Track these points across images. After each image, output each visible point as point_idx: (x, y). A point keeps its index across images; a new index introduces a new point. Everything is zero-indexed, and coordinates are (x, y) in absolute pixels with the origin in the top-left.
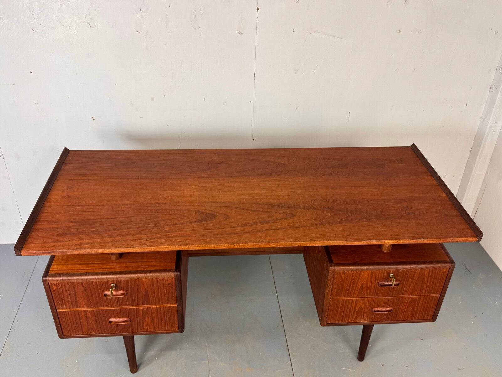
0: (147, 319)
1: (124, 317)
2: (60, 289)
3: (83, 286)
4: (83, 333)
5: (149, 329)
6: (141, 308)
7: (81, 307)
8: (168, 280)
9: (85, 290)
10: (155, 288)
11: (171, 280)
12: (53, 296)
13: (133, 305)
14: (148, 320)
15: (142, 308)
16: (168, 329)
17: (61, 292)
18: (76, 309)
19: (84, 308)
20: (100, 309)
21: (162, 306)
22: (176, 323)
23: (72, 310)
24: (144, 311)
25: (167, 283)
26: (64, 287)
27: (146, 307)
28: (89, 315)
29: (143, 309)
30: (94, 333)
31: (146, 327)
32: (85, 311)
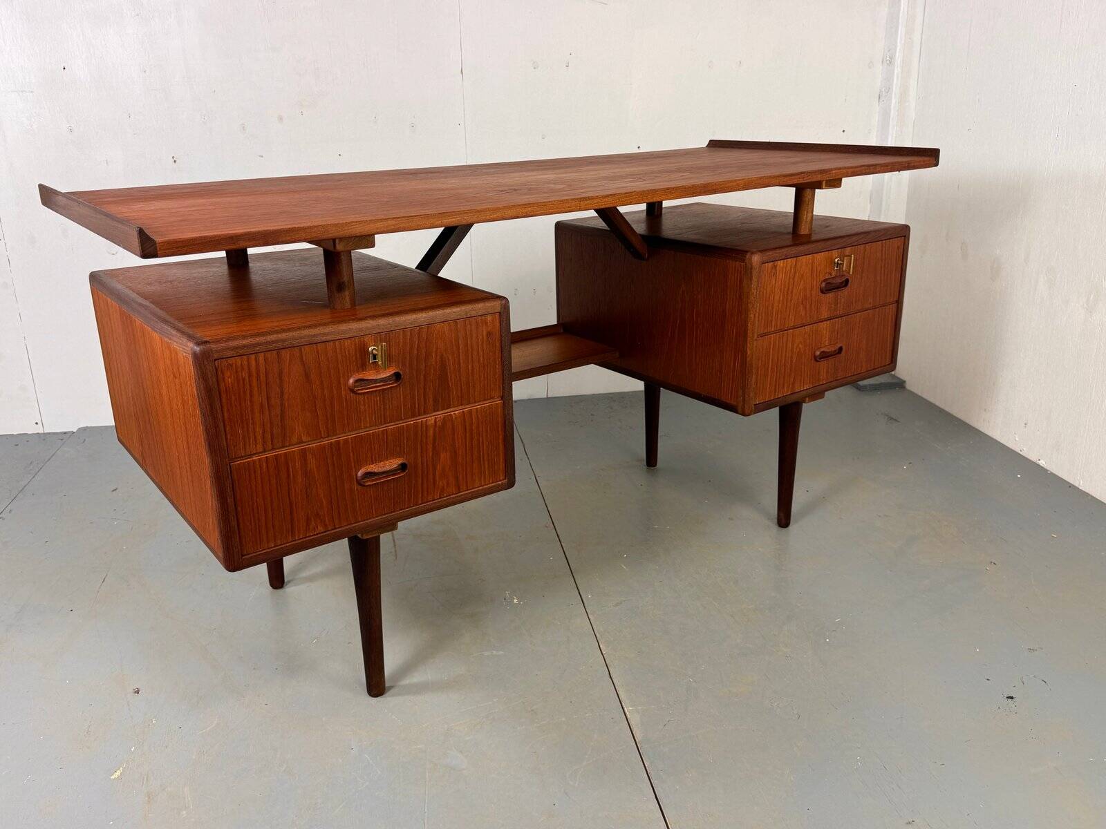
0: (442, 456)
1: (393, 455)
2: (244, 380)
3: (303, 364)
4: (293, 535)
5: (445, 487)
6: (430, 419)
7: (295, 440)
8: (486, 323)
9: (307, 376)
10: (461, 351)
11: (493, 321)
12: (225, 410)
13: (413, 415)
14: (444, 457)
15: (433, 422)
16: (485, 481)
17: (244, 392)
18: (280, 452)
19: (301, 442)
20: (341, 438)
21: (473, 407)
22: (501, 460)
23: (270, 454)
24: (437, 429)
25: (485, 333)
26: (255, 374)
27: (441, 414)
28: (312, 463)
29: (435, 422)
30: (321, 529)
31: (441, 483)
32: (304, 452)
